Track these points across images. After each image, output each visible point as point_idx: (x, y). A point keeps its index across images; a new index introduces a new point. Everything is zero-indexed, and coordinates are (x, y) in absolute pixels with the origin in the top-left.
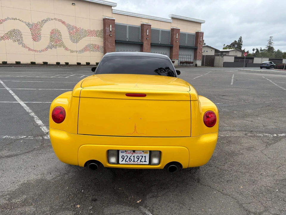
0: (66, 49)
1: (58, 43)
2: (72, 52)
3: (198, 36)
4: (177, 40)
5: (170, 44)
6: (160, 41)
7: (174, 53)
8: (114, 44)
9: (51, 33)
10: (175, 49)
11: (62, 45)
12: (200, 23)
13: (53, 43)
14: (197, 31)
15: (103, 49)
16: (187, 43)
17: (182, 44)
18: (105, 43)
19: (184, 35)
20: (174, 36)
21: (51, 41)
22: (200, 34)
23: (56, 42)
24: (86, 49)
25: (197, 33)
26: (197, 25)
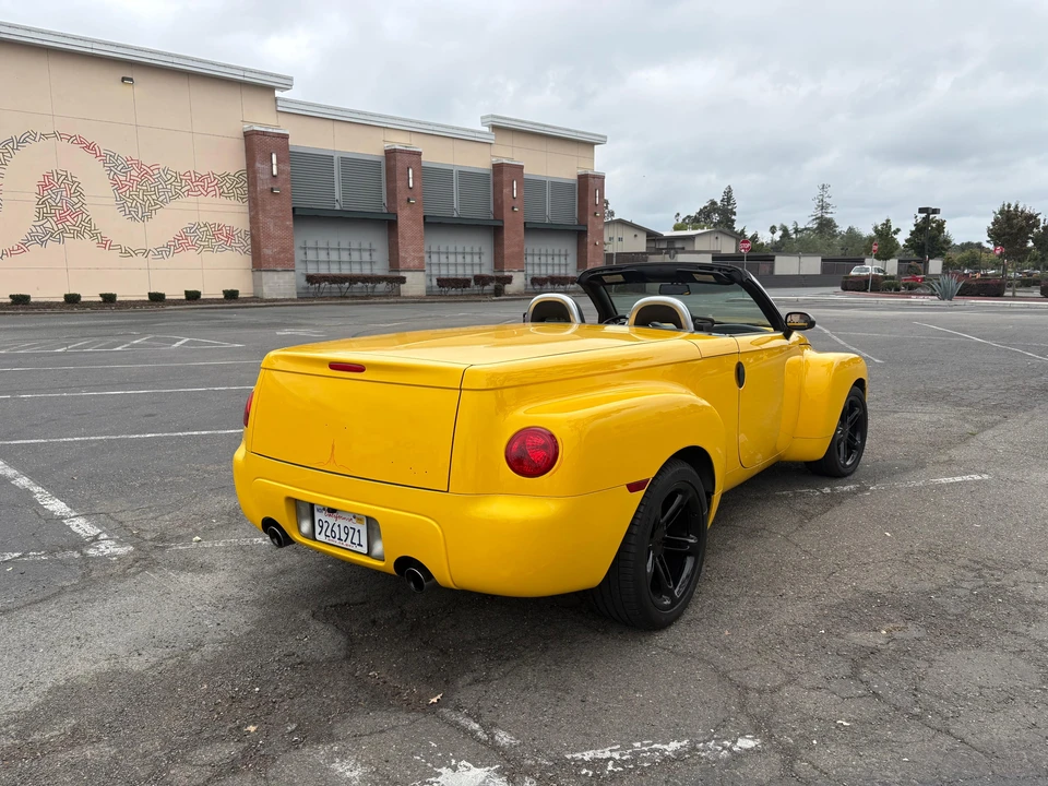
0: (105, 244)
1: (68, 223)
2: (127, 253)
3: (587, 187)
4: (517, 202)
5: (492, 218)
6: (456, 207)
7: (509, 248)
8: (290, 223)
9: (43, 186)
10: (513, 236)
11: (86, 229)
12: (592, 145)
13: (48, 225)
14: (581, 172)
15: (249, 242)
16: (549, 215)
17: (536, 219)
18: (254, 221)
19: (539, 184)
20: (506, 191)
21: (41, 216)
22: (591, 180)
23: (62, 219)
24: (181, 242)
25: (580, 177)
26: (582, 151)
